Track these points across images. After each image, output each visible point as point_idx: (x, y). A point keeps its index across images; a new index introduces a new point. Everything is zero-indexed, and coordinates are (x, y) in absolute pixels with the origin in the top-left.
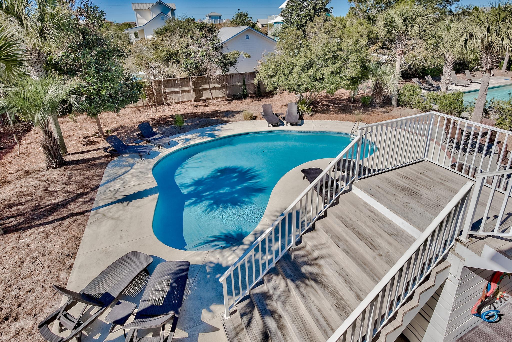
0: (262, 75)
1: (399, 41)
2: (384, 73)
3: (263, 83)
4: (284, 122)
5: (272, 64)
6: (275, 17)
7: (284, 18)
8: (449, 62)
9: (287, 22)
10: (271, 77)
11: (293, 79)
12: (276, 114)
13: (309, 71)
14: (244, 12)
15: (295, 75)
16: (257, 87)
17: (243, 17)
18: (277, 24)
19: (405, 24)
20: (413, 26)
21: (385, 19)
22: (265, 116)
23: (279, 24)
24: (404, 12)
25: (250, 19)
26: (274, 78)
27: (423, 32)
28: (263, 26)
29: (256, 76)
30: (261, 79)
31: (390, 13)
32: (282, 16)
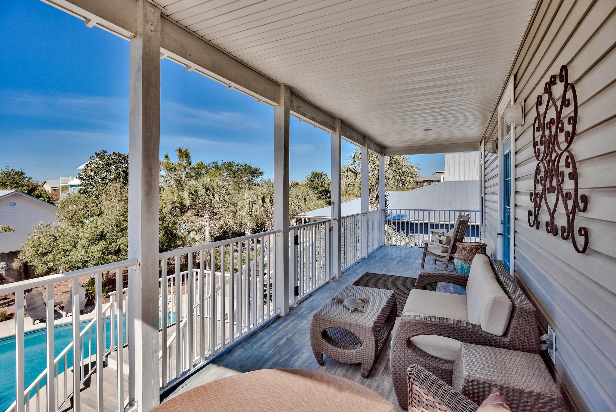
0: (27, 254)
1: (205, 209)
2: (194, 240)
3: (30, 264)
4: (64, 313)
5: (45, 238)
6: (72, 179)
7: (83, 182)
8: (249, 226)
9: (86, 185)
10: (44, 254)
11: (77, 255)
13: (100, 243)
14: (18, 169)
15: (79, 250)
16: (24, 272)
17: (15, 177)
18: (73, 188)
19: (207, 194)
20: (214, 195)
21: (189, 189)
22: (28, 310)
23: (76, 188)
24: (205, 183)
25: (27, 179)
26: (47, 256)
27: (223, 201)
28: (54, 189)
29: (18, 257)
30: (26, 259)
31: (194, 183)
32: (80, 178)
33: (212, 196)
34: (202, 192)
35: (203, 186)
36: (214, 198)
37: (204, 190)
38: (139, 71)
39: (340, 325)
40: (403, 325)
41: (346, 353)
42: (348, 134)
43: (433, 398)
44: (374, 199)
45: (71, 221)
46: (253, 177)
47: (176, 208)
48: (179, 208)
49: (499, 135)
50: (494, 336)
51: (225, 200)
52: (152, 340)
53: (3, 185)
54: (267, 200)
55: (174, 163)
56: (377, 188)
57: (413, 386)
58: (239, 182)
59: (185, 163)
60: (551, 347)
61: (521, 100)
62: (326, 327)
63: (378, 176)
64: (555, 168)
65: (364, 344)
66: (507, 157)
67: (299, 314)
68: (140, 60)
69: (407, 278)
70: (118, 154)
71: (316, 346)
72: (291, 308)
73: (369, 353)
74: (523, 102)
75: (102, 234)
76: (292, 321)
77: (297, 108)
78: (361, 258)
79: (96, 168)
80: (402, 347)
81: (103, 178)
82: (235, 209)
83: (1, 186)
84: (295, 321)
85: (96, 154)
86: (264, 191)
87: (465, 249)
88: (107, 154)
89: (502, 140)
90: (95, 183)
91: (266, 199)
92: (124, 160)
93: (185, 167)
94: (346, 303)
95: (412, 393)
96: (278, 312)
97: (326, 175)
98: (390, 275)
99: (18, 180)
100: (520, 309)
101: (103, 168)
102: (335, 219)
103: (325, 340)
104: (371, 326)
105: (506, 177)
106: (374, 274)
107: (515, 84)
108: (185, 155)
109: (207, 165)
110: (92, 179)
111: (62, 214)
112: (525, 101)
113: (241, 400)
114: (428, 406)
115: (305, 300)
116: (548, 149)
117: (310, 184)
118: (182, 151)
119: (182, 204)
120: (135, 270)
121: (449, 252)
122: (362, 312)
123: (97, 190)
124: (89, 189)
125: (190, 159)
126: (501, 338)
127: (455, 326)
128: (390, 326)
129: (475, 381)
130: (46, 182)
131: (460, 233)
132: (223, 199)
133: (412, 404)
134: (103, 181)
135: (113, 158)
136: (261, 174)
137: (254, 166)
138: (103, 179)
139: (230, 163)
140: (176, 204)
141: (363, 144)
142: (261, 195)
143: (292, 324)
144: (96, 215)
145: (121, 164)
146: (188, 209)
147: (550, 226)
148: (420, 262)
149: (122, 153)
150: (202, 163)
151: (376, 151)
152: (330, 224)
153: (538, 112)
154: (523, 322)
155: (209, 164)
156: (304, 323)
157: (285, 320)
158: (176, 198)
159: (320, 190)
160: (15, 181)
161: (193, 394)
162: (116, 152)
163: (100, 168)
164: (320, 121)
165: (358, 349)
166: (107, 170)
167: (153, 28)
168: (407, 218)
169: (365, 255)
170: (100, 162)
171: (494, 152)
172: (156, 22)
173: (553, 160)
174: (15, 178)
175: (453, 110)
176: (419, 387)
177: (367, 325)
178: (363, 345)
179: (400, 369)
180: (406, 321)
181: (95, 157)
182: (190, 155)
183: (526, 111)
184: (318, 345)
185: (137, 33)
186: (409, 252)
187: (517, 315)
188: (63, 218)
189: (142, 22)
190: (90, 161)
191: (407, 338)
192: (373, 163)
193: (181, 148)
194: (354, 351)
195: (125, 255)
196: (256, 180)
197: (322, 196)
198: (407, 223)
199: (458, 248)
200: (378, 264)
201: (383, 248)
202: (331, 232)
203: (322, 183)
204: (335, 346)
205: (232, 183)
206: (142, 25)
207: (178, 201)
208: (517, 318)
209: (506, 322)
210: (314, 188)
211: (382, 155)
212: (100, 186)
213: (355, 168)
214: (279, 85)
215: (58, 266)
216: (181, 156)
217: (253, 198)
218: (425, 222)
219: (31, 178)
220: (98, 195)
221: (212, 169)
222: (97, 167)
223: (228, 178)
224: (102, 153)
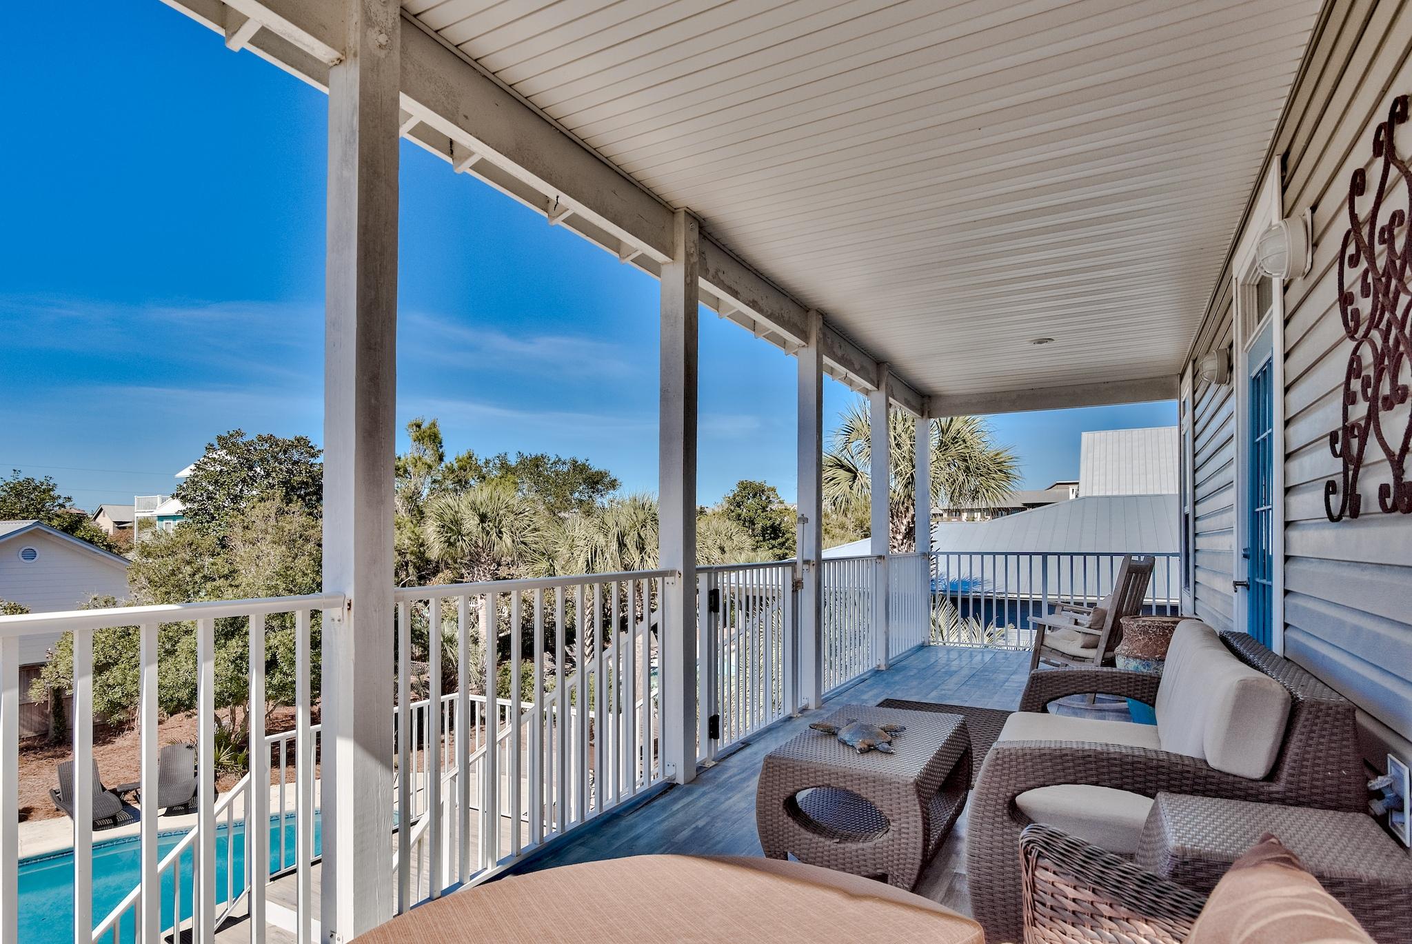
1: (477, 566)
3: (67, 693)
6: (163, 500)
7: (189, 505)
9: (196, 514)
10: (101, 669)
11: (178, 670)
12: (114, 791)
13: (229, 643)
14: (39, 478)
15: (182, 658)
16: (54, 713)
17: (33, 496)
18: (165, 522)
19: (483, 528)
20: (501, 532)
21: (441, 516)
22: (64, 801)
23: (172, 522)
24: (478, 503)
25: (61, 501)
26: (108, 673)
27: (523, 546)
28: (120, 525)
29: (41, 674)
30: (59, 680)
31: (451, 502)
32: (182, 498)
33: (495, 534)
34: (471, 523)
35: (474, 507)
36: (501, 538)
37: (476, 518)
38: (352, 141)
39: (833, 781)
40: (999, 762)
41: (847, 849)
42: (839, 353)
43: (1090, 893)
44: (899, 537)
45: (163, 589)
46: (593, 492)
47: (407, 565)
48: (415, 567)
49: (1236, 333)
50: (1241, 779)
51: (525, 544)
52: (378, 792)
53: (5, 515)
54: (630, 541)
55: (403, 458)
56: (907, 508)
57: (1036, 873)
58: (558, 504)
59: (429, 457)
60: (1398, 806)
61: (1304, 208)
62: (797, 787)
63: (912, 474)
64: (1405, 336)
65: (894, 826)
66: (1260, 383)
67: (721, 780)
68: (353, 114)
69: (993, 711)
70: (270, 439)
71: (772, 835)
72: (701, 769)
73: (906, 849)
74: (1308, 212)
75: (234, 623)
76: (704, 794)
77: (716, 273)
78: (870, 668)
79: (218, 474)
80: (996, 819)
81: (236, 496)
82: (551, 565)
83: (2, 518)
84: (713, 795)
85: (219, 438)
86: (622, 520)
87: (1146, 633)
88: (245, 439)
89: (1244, 342)
90: (217, 509)
91: (627, 540)
92: (285, 452)
93: (430, 467)
94: (844, 735)
95: (1034, 891)
96: (670, 772)
97: (774, 490)
98: (946, 706)
99: (39, 504)
100: (1312, 706)
101: (234, 472)
102: (806, 562)
103: (794, 819)
104: (912, 780)
105: (1256, 432)
106: (907, 702)
107: (1283, 178)
108: (430, 436)
109: (481, 463)
110: (209, 498)
111: (143, 574)
112: (1314, 208)
113: (601, 907)
114: (1079, 915)
115: (734, 753)
116: (1384, 295)
117: (733, 512)
118: (423, 427)
119: (421, 556)
120: (339, 620)
121: (1102, 645)
122: (888, 753)
123: (220, 525)
124: (202, 523)
125: (441, 447)
126: (1261, 784)
127: (1136, 759)
128: (956, 800)
129: (1200, 860)
130: (101, 510)
131: (1129, 602)
132: (522, 542)
133: (1035, 919)
134: (234, 503)
135: (258, 448)
136: (613, 484)
137: (596, 466)
138: (236, 499)
139: (536, 458)
140: (408, 557)
141: (876, 383)
142: (615, 530)
143: (703, 802)
144: (220, 578)
145: (276, 464)
146: (436, 571)
147: (1392, 495)
148: (1023, 680)
149: (279, 436)
150: (471, 457)
151: (908, 404)
152: (794, 571)
153: (1353, 216)
154: (1322, 740)
155: (487, 462)
156: (733, 799)
157: (688, 792)
158: (407, 541)
159: (759, 527)
160: (33, 504)
161: (483, 893)
162: (265, 435)
163: (229, 474)
164: (770, 311)
165: (880, 839)
166: (245, 478)
167: (383, 39)
168: (987, 588)
169: (879, 661)
170: (228, 457)
171: (1221, 381)
172: (390, 26)
173: (1399, 319)
174: (32, 500)
175: (1110, 278)
176: (1055, 873)
177: (903, 778)
178: (891, 828)
179: (990, 875)
180: (1007, 753)
181: (217, 446)
182: (440, 436)
183: (1316, 235)
184: (775, 832)
185: (347, 51)
186: (994, 658)
187: (1306, 723)
188: (145, 582)
189: (359, 25)
190: (205, 456)
191: (1008, 794)
192: (898, 445)
193: (419, 421)
194: (871, 844)
195: (288, 672)
196: (599, 501)
197: (764, 540)
198: (989, 602)
199: (1126, 631)
200: (915, 683)
201: (926, 649)
202: (797, 591)
203: (764, 509)
204: (820, 834)
205: (541, 507)
206: (359, 30)
207: (412, 548)
208: (1303, 730)
209: (1274, 743)
210: (745, 521)
211: (922, 416)
212: (227, 515)
213: (850, 458)
214: (673, 213)
215: (132, 696)
216: (419, 439)
217: (596, 537)
218: (1033, 596)
219: (69, 499)
220: (224, 537)
221: (494, 472)
222: (221, 471)
223: (532, 495)
224: (232, 436)
